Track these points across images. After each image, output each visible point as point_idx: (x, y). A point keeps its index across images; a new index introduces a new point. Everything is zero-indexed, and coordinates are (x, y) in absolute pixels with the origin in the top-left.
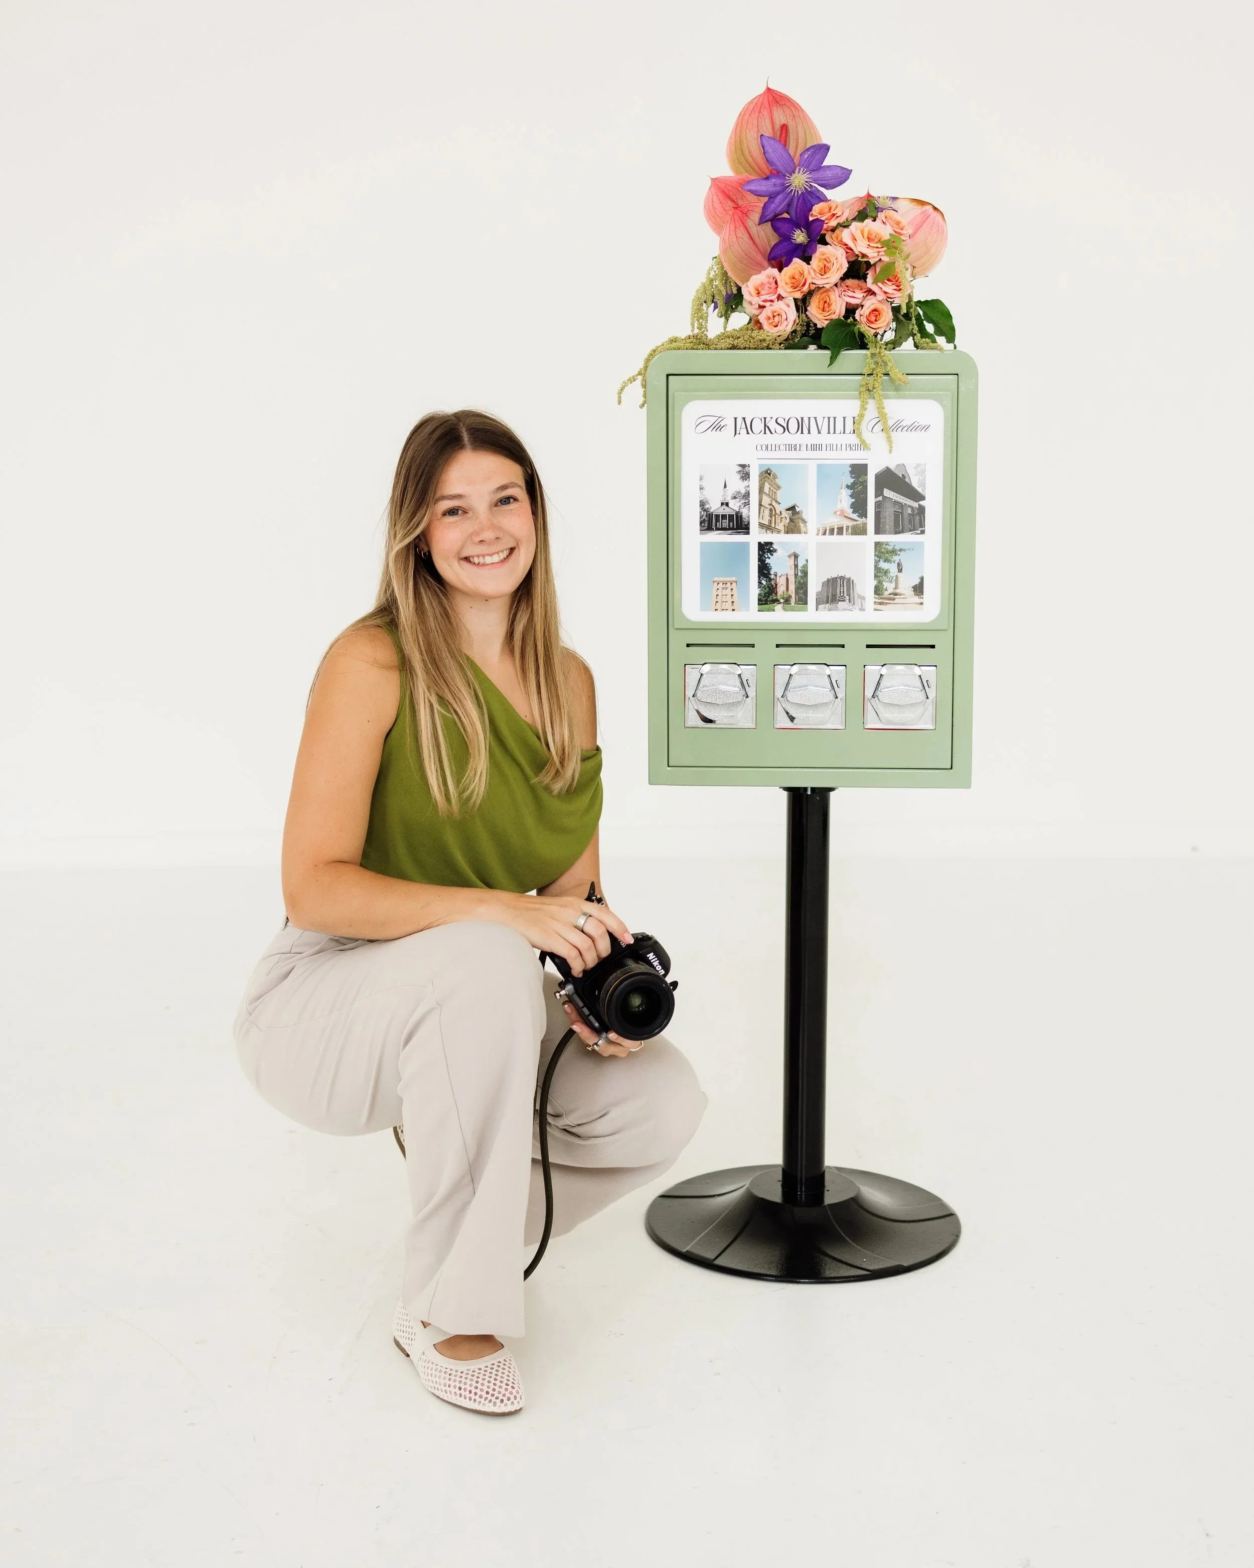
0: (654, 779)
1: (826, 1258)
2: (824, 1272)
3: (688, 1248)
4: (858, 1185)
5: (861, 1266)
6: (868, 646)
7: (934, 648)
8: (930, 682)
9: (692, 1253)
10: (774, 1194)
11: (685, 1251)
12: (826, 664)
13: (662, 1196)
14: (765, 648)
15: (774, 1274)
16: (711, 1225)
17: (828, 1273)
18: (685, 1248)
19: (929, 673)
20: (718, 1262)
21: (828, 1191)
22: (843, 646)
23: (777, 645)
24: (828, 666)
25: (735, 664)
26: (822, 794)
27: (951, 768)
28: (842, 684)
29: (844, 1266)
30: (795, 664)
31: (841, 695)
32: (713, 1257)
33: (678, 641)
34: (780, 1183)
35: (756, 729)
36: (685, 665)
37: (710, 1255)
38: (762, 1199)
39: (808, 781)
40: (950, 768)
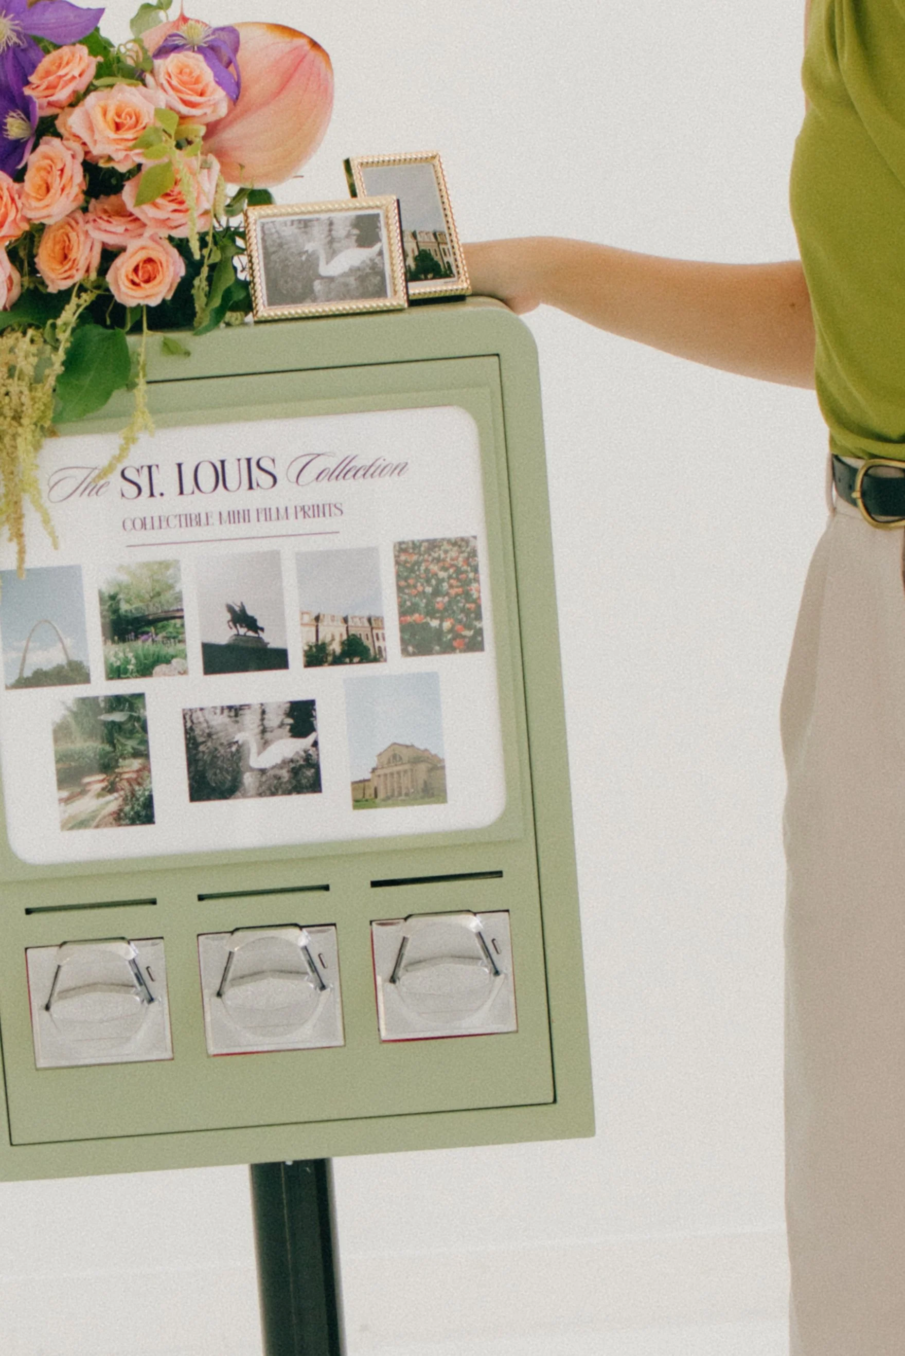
6: (375, 884)
7: (501, 876)
8: (499, 942)
12: (296, 925)
19: (497, 926)
22: (326, 888)
23: (199, 895)
24: (301, 928)
25: (123, 939)
26: (315, 1175)
27: (557, 1102)
28: (331, 962)
30: (237, 930)
31: (332, 983)
33: (8, 907)
35: (173, 1059)
36: (26, 949)
39: (290, 1149)
40: (552, 1101)
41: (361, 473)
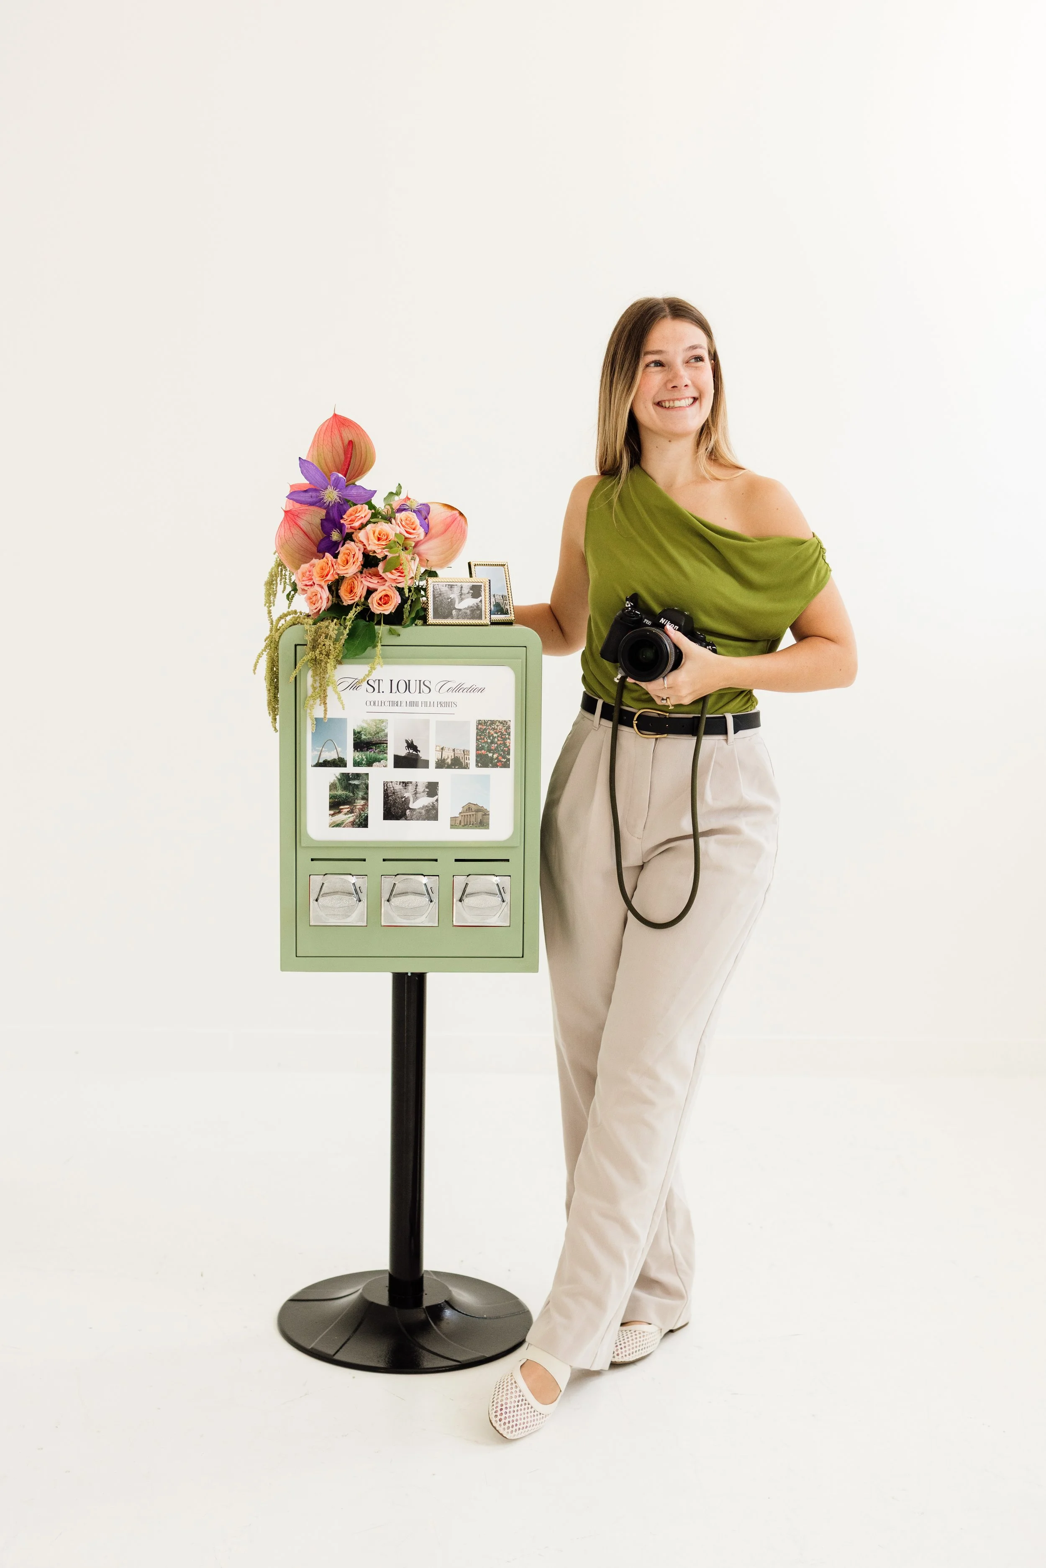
0: (285, 966)
1: (424, 1352)
2: (423, 1364)
3: (312, 1346)
4: (450, 1288)
5: (451, 1358)
6: (456, 860)
7: (509, 861)
8: (505, 888)
9: (316, 1350)
10: (382, 1298)
11: (310, 1348)
12: (422, 875)
13: (291, 1300)
14: (374, 863)
15: (382, 1366)
16: (331, 1325)
17: (427, 1364)
18: (310, 1345)
19: (505, 882)
20: (337, 1357)
21: (426, 1294)
22: (436, 860)
23: (383, 859)
24: (424, 876)
25: (350, 874)
26: (419, 979)
27: (523, 957)
28: (436, 891)
29: (439, 1358)
30: (398, 874)
31: (435, 900)
32: (332, 1353)
33: (304, 857)
34: (387, 1288)
35: (366, 926)
36: (310, 875)
37: (331, 1352)
38: (372, 1303)
39: (410, 967)
40: (521, 956)
41: (466, 690)
